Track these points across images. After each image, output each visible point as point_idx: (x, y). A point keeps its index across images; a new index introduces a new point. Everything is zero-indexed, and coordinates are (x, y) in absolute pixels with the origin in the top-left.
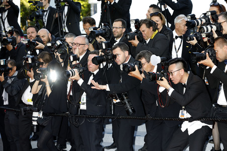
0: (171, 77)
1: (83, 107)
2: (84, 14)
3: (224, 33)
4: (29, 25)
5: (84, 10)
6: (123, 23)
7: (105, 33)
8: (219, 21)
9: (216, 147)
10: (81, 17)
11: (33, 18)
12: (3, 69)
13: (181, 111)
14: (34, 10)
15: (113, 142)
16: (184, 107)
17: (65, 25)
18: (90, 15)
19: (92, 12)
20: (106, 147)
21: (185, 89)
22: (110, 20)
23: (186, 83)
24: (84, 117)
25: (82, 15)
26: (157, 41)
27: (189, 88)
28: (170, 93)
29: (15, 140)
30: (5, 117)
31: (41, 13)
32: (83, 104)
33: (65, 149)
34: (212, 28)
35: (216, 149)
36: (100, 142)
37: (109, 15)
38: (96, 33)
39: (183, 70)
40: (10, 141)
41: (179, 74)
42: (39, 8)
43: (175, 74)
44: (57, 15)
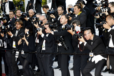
0: (85, 36)
1: (44, 49)
2: (44, 4)
3: (111, 12)
4: (17, 9)
5: (44, 2)
6: (62, 8)
7: (55, 13)
8: (109, 7)
9: (108, 67)
10: (42, 5)
11: (19, 6)
12: (4, 31)
13: (90, 53)
14: (19, 2)
15: (58, 65)
16: (91, 51)
17: (34, 9)
18: (46, 4)
19: (48, 3)
20: (55, 68)
21: (92, 42)
22: (56, 6)
23: (93, 39)
24: (44, 53)
25: (43, 4)
26: (81, 16)
27: (94, 42)
28: (85, 45)
29: (10, 65)
30: (6, 54)
31: (23, 3)
32: (44, 47)
33: (35, 69)
34: (105, 10)
35: (108, 69)
36: (51, 66)
37: (55, 4)
38: (50, 13)
39: (91, 33)
40: (8, 65)
41: (89, 35)
42: (22, 1)
43: (87, 35)
44: (30, 4)
